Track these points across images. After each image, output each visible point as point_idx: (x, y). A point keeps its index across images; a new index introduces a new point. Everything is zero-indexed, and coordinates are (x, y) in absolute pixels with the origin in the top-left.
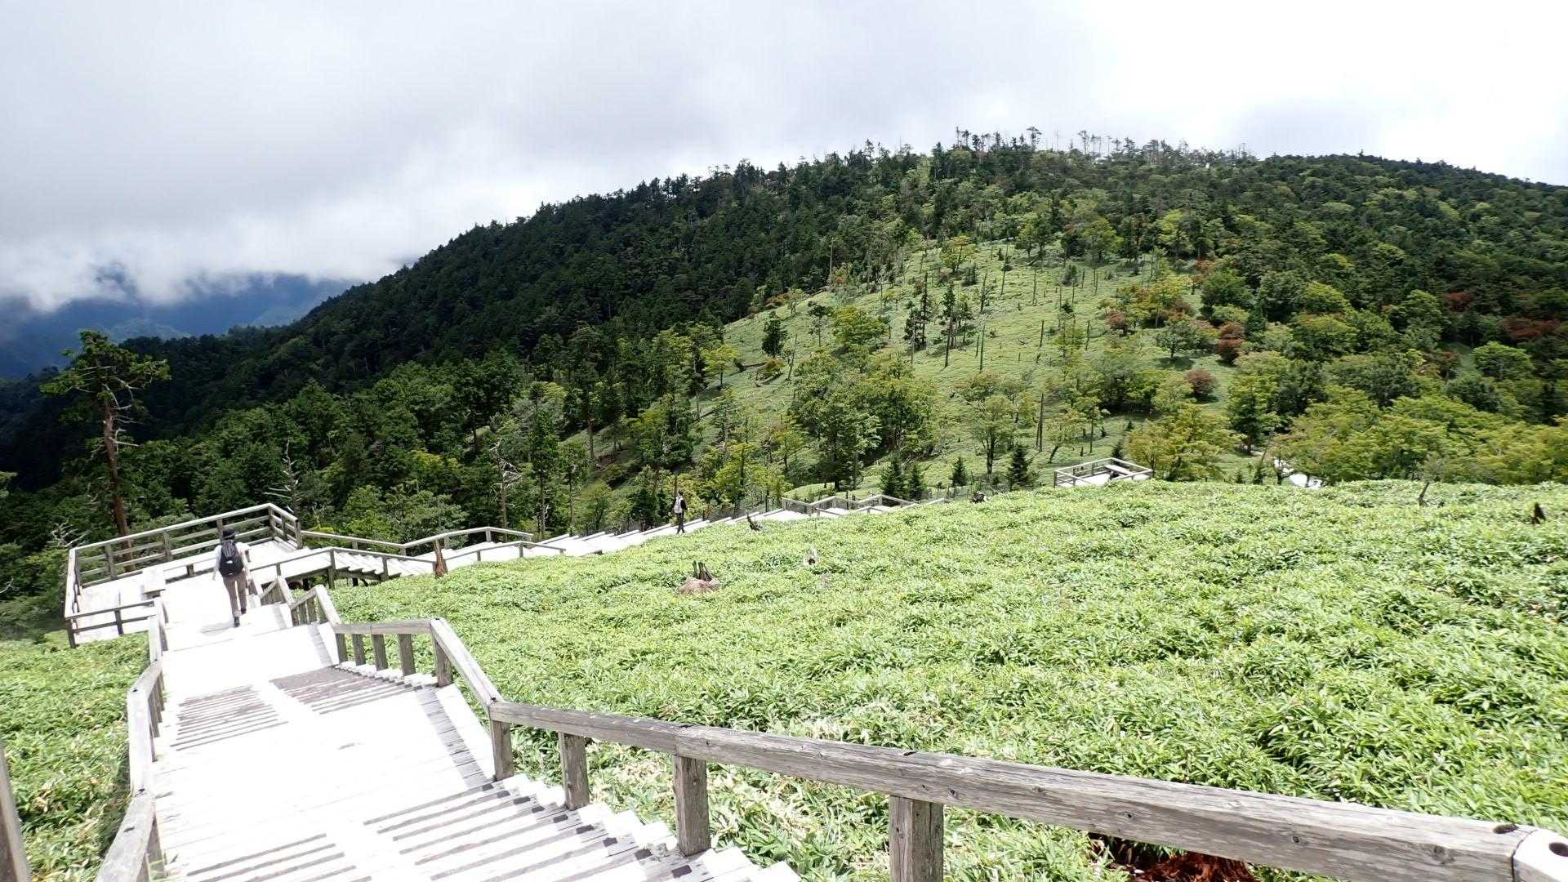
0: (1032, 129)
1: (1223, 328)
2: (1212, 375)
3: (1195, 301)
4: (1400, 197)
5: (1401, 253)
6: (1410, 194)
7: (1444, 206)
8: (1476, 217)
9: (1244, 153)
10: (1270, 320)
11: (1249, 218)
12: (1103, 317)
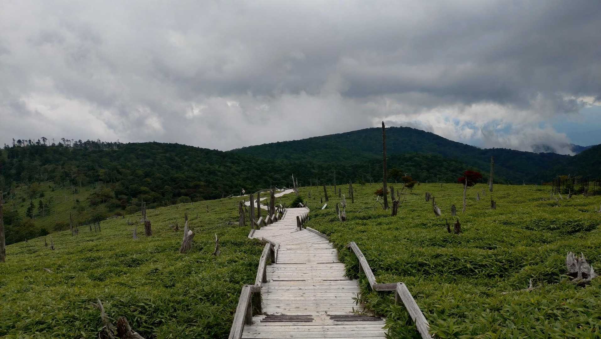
0: (43, 138)
1: (121, 201)
2: (121, 213)
3: (113, 194)
4: (165, 156)
5: (162, 176)
6: (168, 155)
7: (176, 158)
8: (185, 161)
9: (119, 142)
10: (133, 197)
11: (124, 170)
12: (89, 202)
